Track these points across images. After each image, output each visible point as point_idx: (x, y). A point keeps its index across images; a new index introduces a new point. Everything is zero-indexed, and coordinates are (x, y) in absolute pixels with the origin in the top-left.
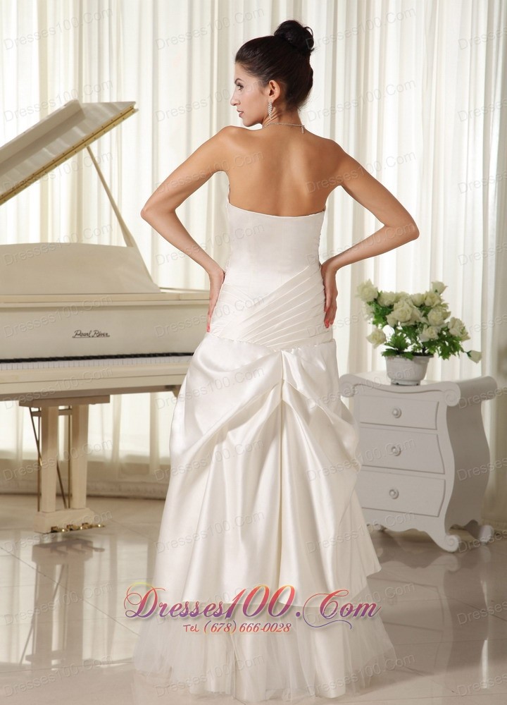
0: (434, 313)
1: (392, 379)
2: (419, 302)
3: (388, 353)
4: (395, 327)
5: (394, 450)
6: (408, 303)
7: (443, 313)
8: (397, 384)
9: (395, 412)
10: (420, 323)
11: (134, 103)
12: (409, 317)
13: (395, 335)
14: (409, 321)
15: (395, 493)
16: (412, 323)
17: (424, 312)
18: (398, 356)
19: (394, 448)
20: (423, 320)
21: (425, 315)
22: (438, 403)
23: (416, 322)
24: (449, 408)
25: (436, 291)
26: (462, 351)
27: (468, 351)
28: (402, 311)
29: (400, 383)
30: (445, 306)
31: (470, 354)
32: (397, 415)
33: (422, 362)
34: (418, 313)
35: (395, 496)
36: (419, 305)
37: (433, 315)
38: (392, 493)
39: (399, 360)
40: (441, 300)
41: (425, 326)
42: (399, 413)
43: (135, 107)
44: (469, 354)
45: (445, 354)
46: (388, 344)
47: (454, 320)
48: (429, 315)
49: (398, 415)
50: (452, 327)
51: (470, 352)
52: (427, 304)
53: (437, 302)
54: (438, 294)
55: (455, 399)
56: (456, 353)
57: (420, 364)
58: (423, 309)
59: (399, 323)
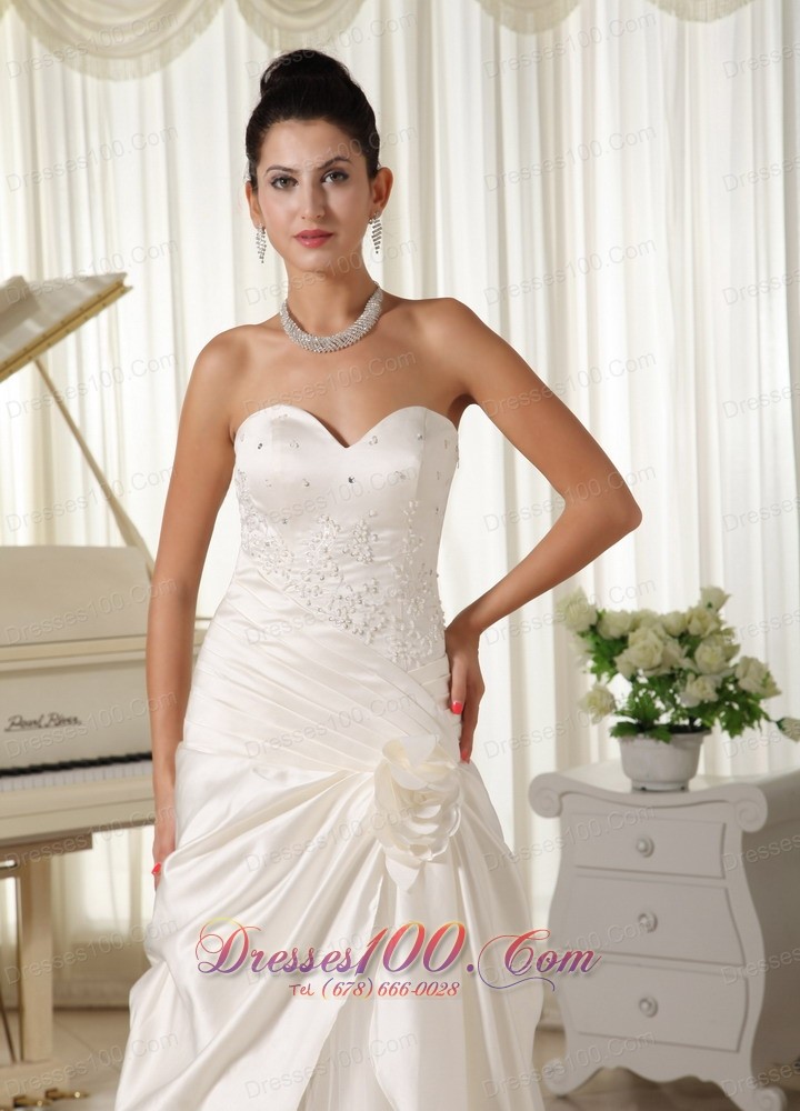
0: (708, 648)
1: (634, 780)
2: (677, 628)
3: (622, 731)
4: (633, 679)
5: (644, 921)
6: (655, 632)
7: (725, 649)
8: (644, 789)
9: (642, 846)
10: (681, 670)
11: (124, 275)
12: (657, 659)
13: (634, 694)
14: (659, 666)
15: (650, 1004)
16: (665, 671)
17: (687, 648)
18: (641, 735)
19: (643, 916)
20: (686, 663)
21: (690, 654)
22: (724, 826)
23: (672, 668)
24: (746, 836)
25: (710, 606)
26: (767, 719)
27: (778, 718)
28: (644, 648)
29: (648, 787)
30: (729, 632)
31: (784, 725)
32: (645, 850)
33: (689, 744)
34: (675, 650)
35: (650, 1012)
36: (677, 634)
37: (705, 654)
38: (645, 1005)
39: (643, 743)
40: (720, 623)
41: (690, 677)
42: (650, 846)
43: (127, 283)
44: (779, 724)
45: (734, 727)
46: (623, 713)
47: (748, 661)
48: (698, 654)
49: (648, 851)
50: (745, 675)
51: (783, 720)
52: (693, 631)
53: (712, 627)
54: (713, 610)
55: (756, 816)
56: (756, 723)
57: (685, 748)
58: (687, 642)
59: (641, 672)
